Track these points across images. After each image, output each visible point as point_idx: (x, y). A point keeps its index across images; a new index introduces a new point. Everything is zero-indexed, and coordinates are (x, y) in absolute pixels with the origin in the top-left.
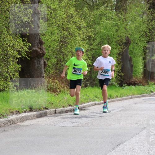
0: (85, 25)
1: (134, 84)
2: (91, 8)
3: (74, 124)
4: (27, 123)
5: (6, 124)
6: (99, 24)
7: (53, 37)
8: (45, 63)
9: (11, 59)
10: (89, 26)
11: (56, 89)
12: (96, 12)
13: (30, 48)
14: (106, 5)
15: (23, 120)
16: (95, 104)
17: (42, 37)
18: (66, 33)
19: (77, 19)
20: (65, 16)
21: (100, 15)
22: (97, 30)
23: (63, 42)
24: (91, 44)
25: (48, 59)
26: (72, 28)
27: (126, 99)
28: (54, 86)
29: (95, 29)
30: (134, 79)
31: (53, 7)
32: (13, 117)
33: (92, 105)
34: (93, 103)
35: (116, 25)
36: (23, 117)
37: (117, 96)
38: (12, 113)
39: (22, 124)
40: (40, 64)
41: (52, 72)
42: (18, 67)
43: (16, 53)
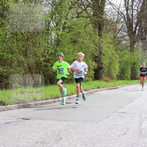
0: (118, 57)
1: (137, 79)
2: (121, 51)
3: (114, 94)
4: (97, 93)
5: (89, 93)
6: (123, 57)
7: (107, 61)
8: (103, 71)
9: (91, 69)
10: (120, 57)
11: (107, 80)
12: (123, 52)
13: (98, 65)
14: (126, 50)
15: (95, 92)
16: (122, 86)
17: (102, 61)
18: (111, 60)
19: (115, 55)
20: (111, 54)
21: (124, 53)
22: (123, 59)
23: (110, 63)
24: (121, 64)
25: (105, 70)
26: (114, 58)
27: (134, 85)
28: (107, 79)
29: (122, 58)
30: (137, 77)
31: (107, 50)
32: (92, 91)
33: (121, 87)
34: (121, 86)
35: (130, 57)
36: (95, 91)
37: (130, 84)
38: (92, 89)
39: (95, 93)
40: (102, 71)
41: (106, 74)
42: (94, 72)
43: (93, 67)
